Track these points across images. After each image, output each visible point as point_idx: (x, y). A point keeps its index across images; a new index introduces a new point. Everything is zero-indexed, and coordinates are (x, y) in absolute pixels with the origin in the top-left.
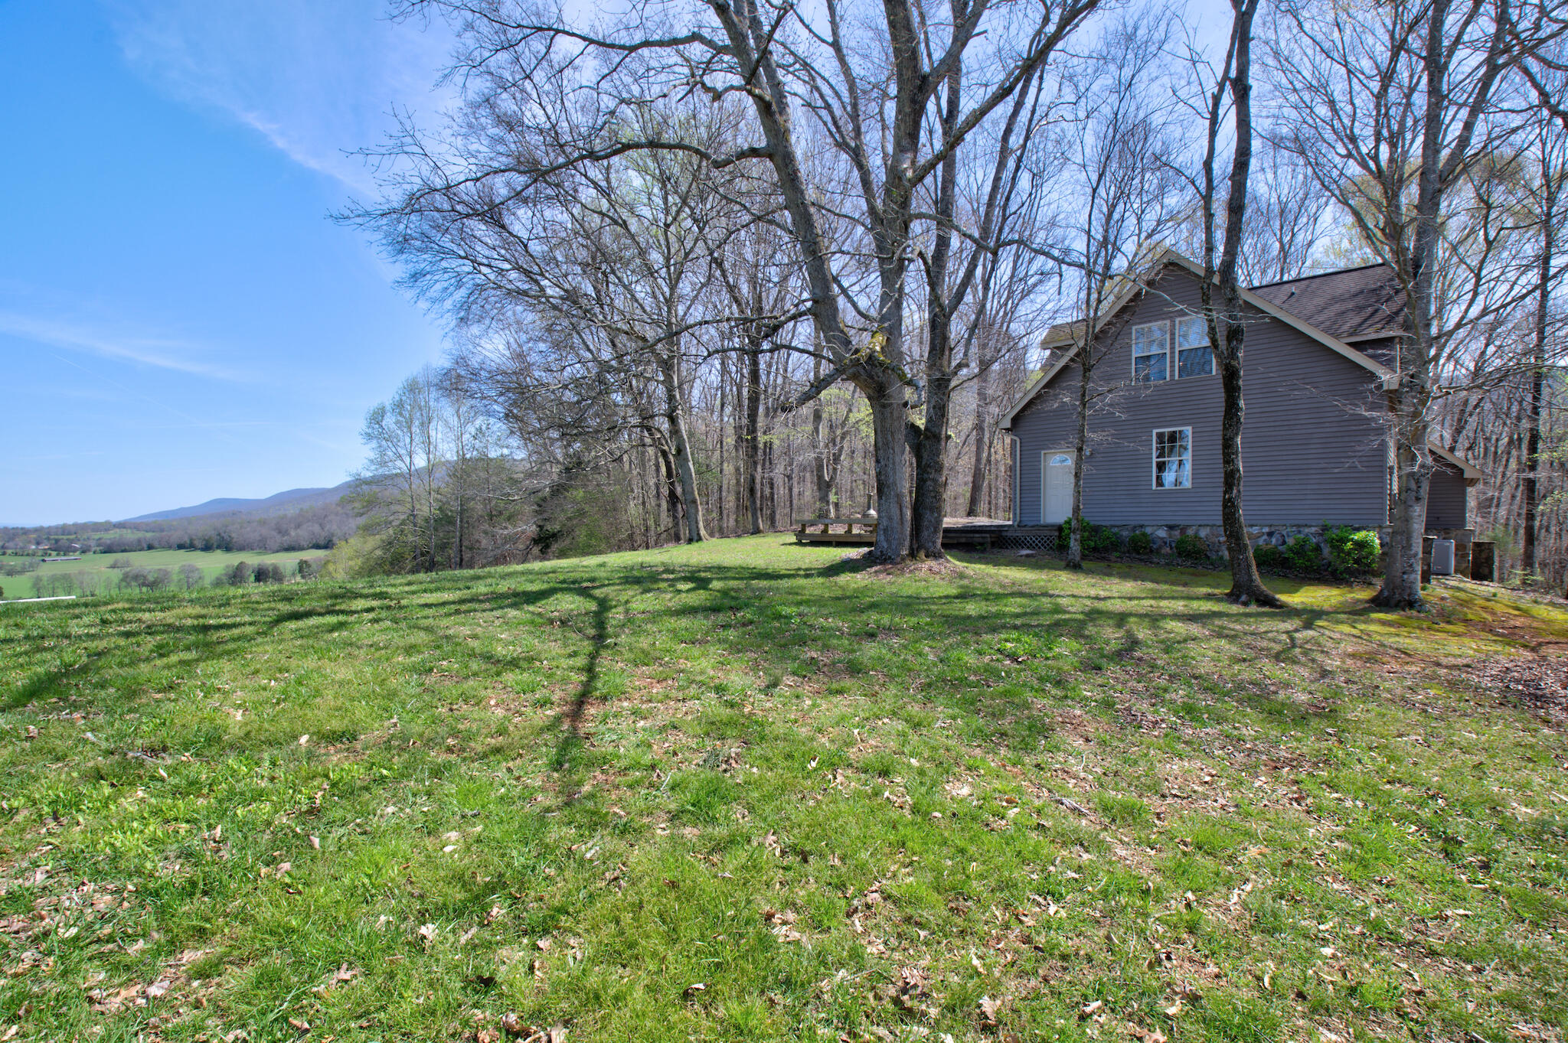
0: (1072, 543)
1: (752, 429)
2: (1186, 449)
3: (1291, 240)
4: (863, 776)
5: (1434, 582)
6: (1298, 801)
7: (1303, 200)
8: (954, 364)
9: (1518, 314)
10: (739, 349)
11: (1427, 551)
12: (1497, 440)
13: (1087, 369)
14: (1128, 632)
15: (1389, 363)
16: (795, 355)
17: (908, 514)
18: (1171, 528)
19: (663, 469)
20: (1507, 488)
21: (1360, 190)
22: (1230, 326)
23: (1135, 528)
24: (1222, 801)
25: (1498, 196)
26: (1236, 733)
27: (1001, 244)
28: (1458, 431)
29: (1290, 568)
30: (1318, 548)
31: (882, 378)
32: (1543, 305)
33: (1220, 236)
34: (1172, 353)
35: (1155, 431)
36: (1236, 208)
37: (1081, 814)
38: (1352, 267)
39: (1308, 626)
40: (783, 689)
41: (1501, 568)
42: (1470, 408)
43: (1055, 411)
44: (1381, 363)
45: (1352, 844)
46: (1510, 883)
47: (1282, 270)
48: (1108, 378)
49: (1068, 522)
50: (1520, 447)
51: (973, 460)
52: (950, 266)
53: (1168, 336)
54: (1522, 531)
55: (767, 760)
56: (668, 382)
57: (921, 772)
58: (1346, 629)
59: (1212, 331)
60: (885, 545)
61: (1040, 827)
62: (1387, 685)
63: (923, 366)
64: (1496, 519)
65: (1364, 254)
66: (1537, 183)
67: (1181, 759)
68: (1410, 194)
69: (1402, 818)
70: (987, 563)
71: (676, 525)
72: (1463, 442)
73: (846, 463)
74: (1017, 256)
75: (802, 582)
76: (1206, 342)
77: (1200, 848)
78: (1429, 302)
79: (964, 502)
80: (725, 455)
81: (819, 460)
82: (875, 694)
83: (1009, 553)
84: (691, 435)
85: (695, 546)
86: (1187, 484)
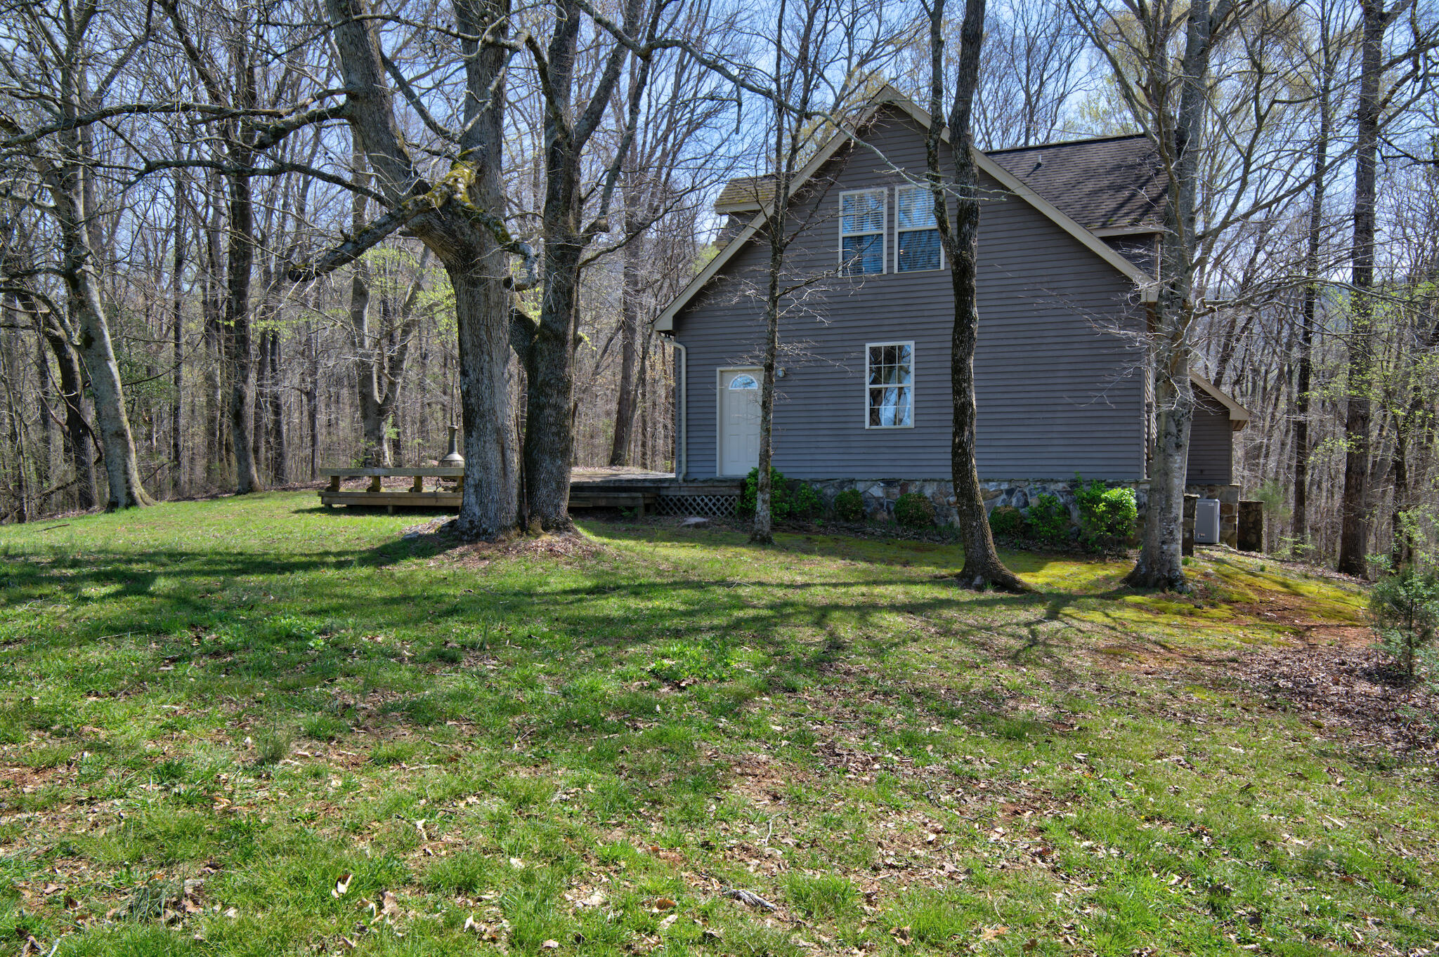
0: (759, 506)
1: (238, 304)
2: (907, 372)
3: (1039, 92)
4: (430, 897)
5: (1196, 554)
6: (1042, 856)
7: (1054, 37)
8: (585, 224)
9: (1290, 213)
10: (211, 164)
11: (1189, 514)
12: (1267, 372)
13: (779, 250)
14: (831, 634)
15: (1147, 266)
16: (318, 185)
17: (515, 459)
18: (889, 483)
19: (56, 373)
20: (1277, 435)
21: (1121, 33)
22: (962, 203)
23: (842, 484)
24: (949, 867)
25: (1273, 60)
26: (967, 768)
27: (657, 44)
28: (1223, 361)
29: (1034, 538)
30: (1066, 512)
31: (468, 234)
32: (1317, 206)
33: (951, 73)
34: (891, 234)
35: (868, 346)
36: (972, 36)
37: (765, 910)
38: (1110, 135)
39: (1053, 615)
40: (291, 764)
41: (1270, 535)
42: (1237, 331)
43: (735, 308)
44: (1138, 266)
45: (1105, 908)
46: (1283, 937)
47: (1028, 130)
48: (808, 265)
49: (754, 475)
50: (1290, 383)
51: (619, 377)
52: (580, 68)
53: (885, 210)
54: (1292, 488)
55: (256, 891)
56: (64, 211)
57: (528, 878)
58: (1098, 617)
59: (939, 208)
60: (477, 510)
61: (708, 939)
62: (1145, 690)
63: (539, 224)
64: (1264, 472)
65: (1123, 120)
66: (1314, 47)
67: (899, 813)
68: (1177, 45)
69: (1162, 867)
70: (638, 538)
71: (86, 476)
72: (1229, 375)
73: (413, 375)
74: (682, 68)
75: (330, 574)
76: (932, 224)
77: (922, 939)
78: (1193, 189)
79: (604, 441)
80: (185, 350)
81: (363, 366)
82: (454, 759)
83: (671, 522)
84: (113, 311)
85: (121, 517)
86: (909, 422)
